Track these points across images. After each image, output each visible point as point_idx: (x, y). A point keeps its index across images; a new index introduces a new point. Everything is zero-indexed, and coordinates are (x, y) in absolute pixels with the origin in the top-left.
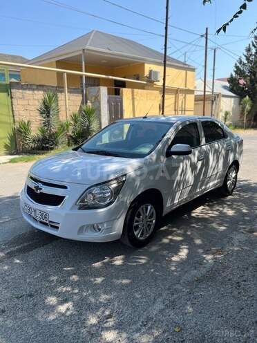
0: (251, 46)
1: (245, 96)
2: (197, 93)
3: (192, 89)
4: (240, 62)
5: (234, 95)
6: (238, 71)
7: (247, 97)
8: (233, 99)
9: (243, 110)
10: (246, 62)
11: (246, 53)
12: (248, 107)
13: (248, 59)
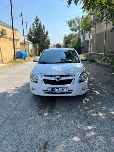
0: (34, 23)
1: (36, 43)
2: (20, 41)
3: (18, 39)
4: (31, 29)
5: (31, 42)
6: (31, 33)
7: (37, 43)
8: (31, 44)
9: (36, 49)
10: (33, 29)
11: (32, 26)
12: (38, 47)
13: (33, 28)
